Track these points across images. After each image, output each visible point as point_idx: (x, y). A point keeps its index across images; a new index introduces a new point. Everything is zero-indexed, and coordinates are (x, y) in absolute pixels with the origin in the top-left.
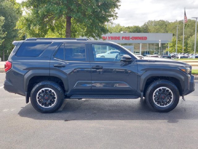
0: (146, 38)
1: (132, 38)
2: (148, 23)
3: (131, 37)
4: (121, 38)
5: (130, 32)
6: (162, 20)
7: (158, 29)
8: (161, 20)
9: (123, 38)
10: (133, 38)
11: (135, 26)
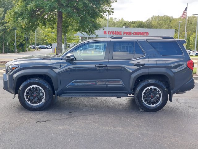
0: (147, 33)
1: (133, 34)
2: (152, 18)
3: (133, 32)
4: (123, 33)
5: (134, 27)
6: (167, 16)
7: (162, 24)
8: (165, 16)
9: (124, 33)
10: (135, 34)
11: (139, 21)
